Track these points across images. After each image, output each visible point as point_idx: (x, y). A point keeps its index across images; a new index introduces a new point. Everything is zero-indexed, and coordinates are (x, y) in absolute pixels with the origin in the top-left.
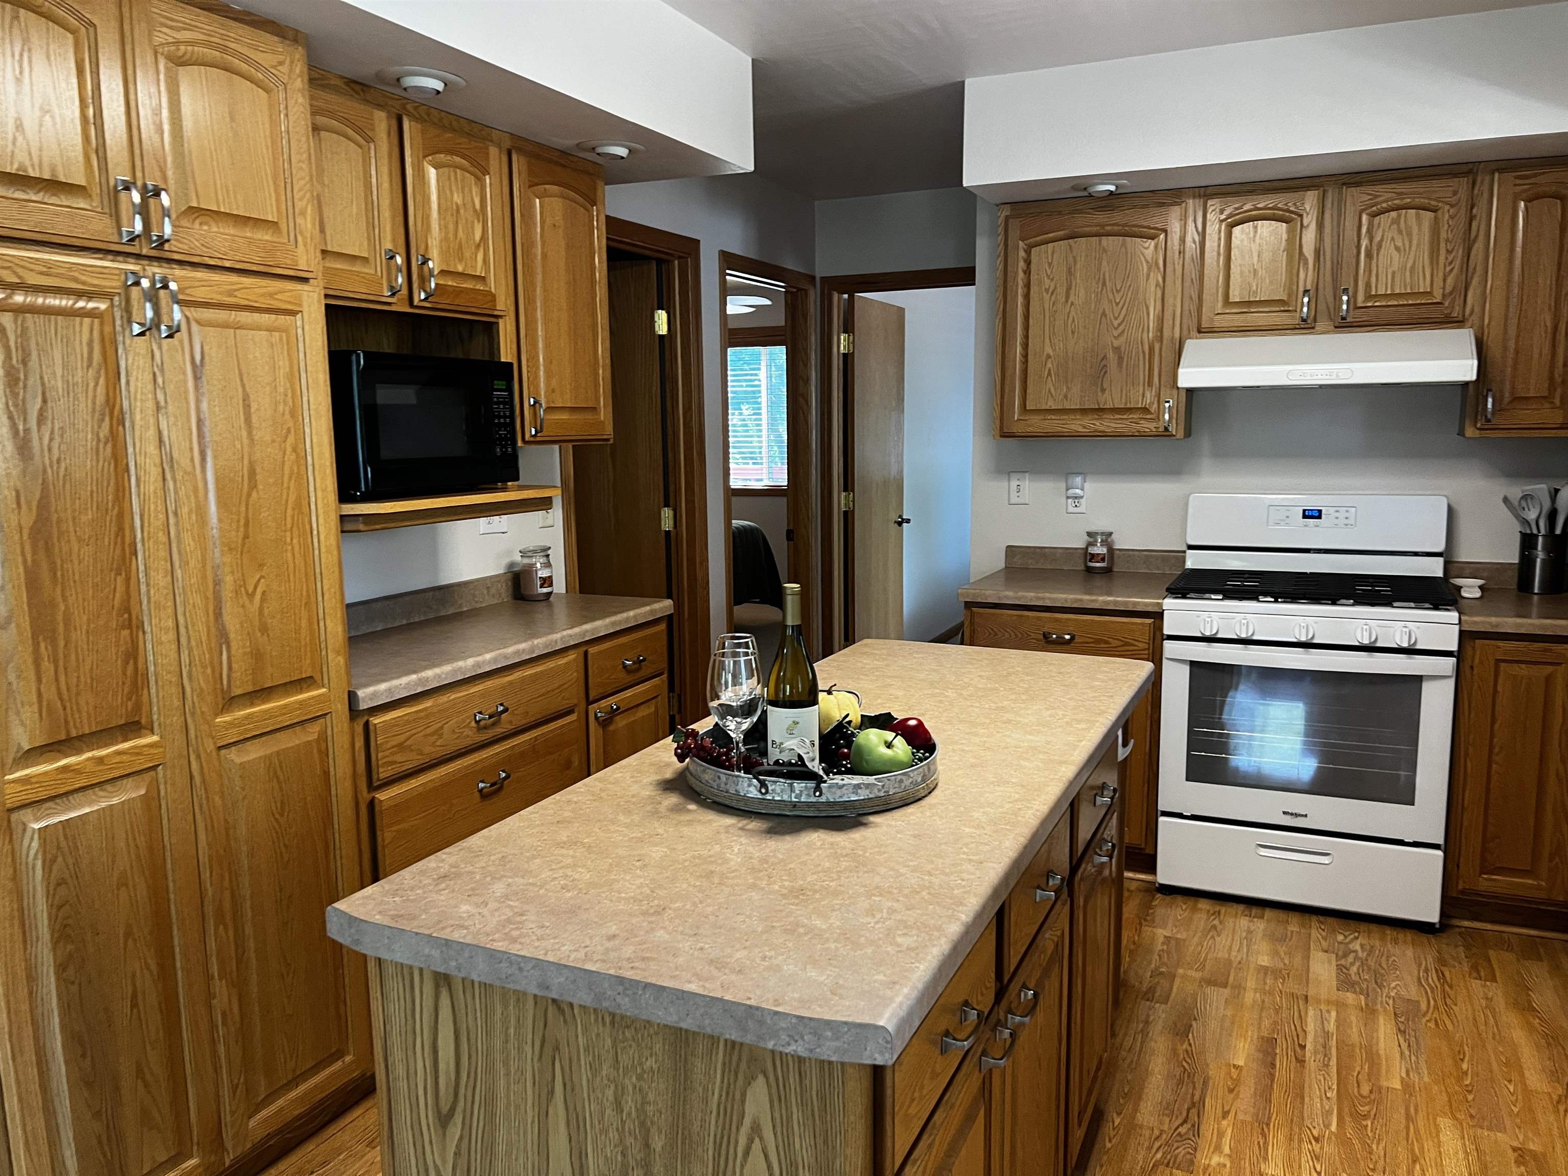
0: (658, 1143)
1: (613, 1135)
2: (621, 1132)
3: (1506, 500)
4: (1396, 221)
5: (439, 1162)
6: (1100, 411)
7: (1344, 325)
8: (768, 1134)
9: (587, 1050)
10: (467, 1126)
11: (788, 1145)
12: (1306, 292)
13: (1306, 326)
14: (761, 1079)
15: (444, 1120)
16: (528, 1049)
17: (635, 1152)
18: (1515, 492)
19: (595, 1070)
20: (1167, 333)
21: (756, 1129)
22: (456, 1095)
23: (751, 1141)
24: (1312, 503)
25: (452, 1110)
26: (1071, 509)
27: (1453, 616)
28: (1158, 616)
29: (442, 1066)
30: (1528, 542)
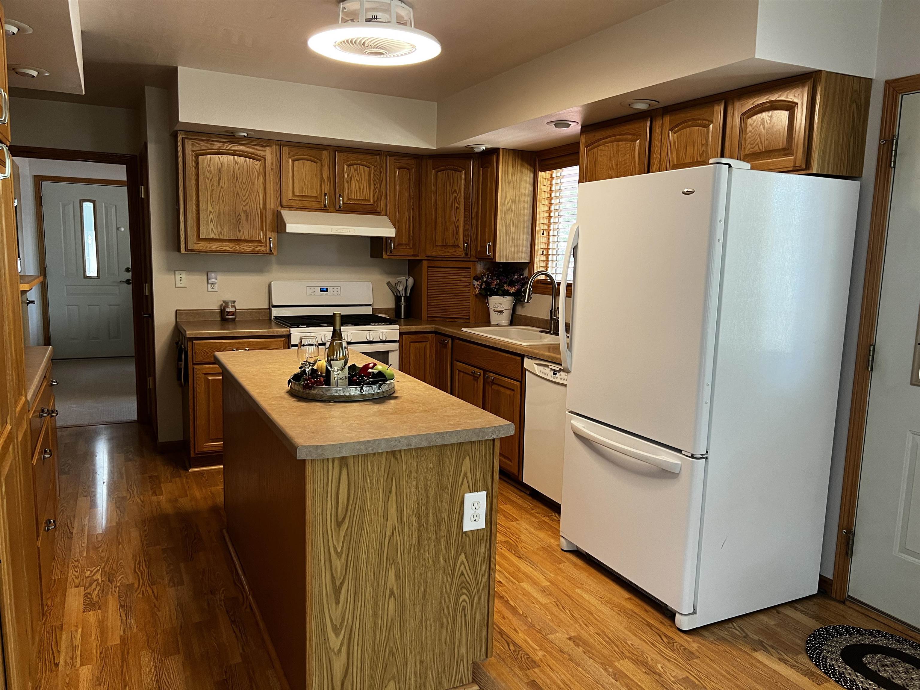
0: (431, 494)
1: (415, 498)
2: (418, 496)
3: (388, 284)
4: (356, 170)
5: (335, 543)
6: (238, 241)
7: (340, 210)
8: (469, 474)
9: (406, 470)
10: (351, 522)
11: (475, 475)
12: (325, 195)
13: (325, 209)
14: (468, 457)
15: (339, 524)
16: (382, 479)
17: (423, 500)
18: (393, 280)
19: (408, 476)
20: (268, 206)
21: (465, 475)
22: (347, 510)
23: (463, 479)
24: (324, 285)
25: (344, 518)
26: (210, 289)
27: (397, 327)
28: (289, 336)
29: (340, 501)
30: (398, 299)
